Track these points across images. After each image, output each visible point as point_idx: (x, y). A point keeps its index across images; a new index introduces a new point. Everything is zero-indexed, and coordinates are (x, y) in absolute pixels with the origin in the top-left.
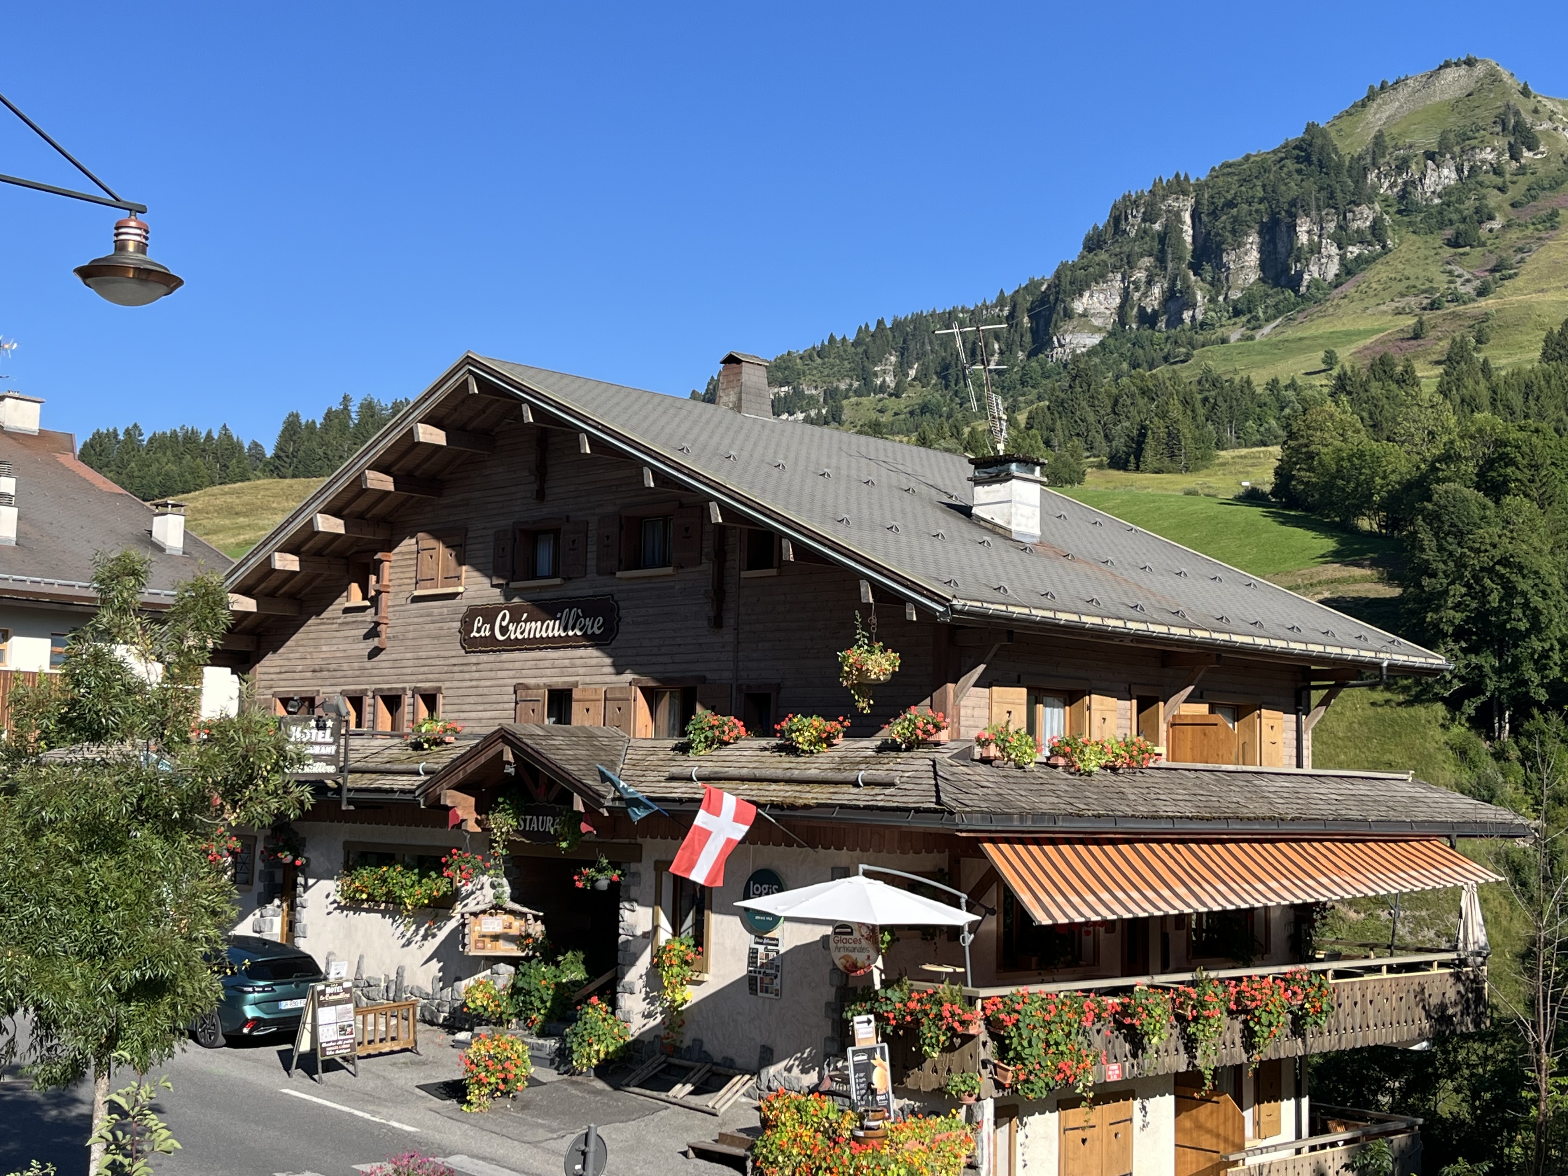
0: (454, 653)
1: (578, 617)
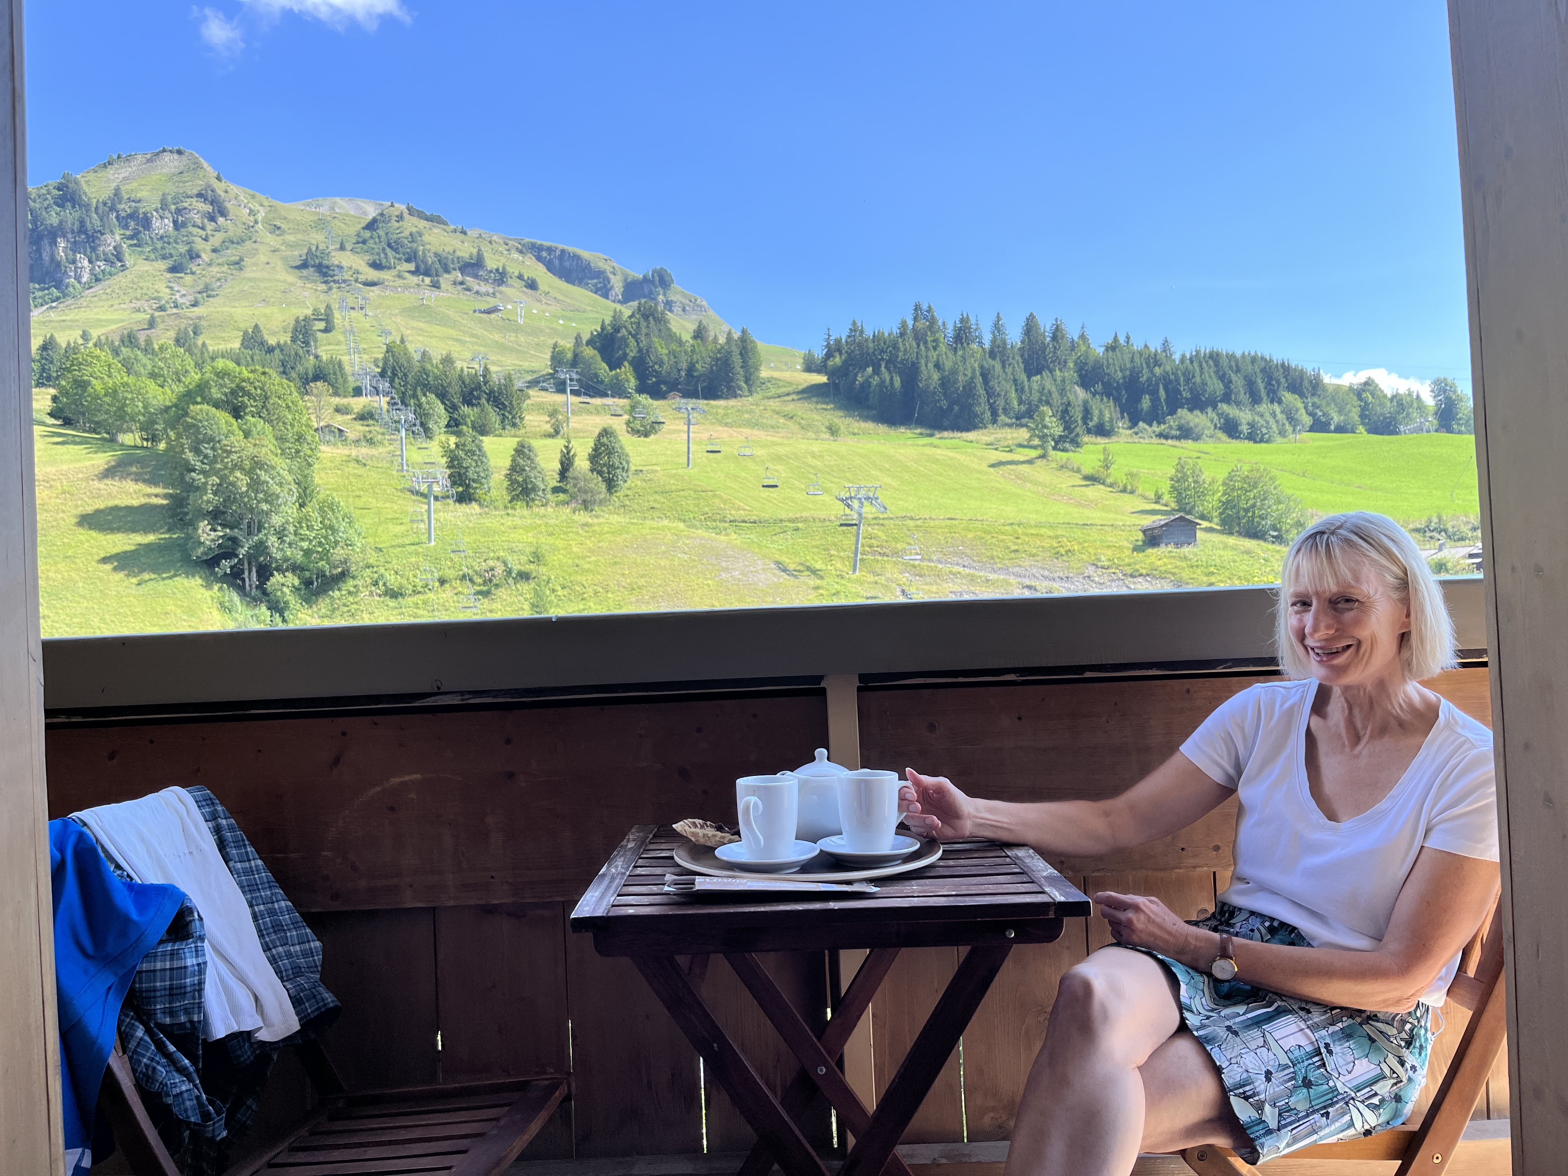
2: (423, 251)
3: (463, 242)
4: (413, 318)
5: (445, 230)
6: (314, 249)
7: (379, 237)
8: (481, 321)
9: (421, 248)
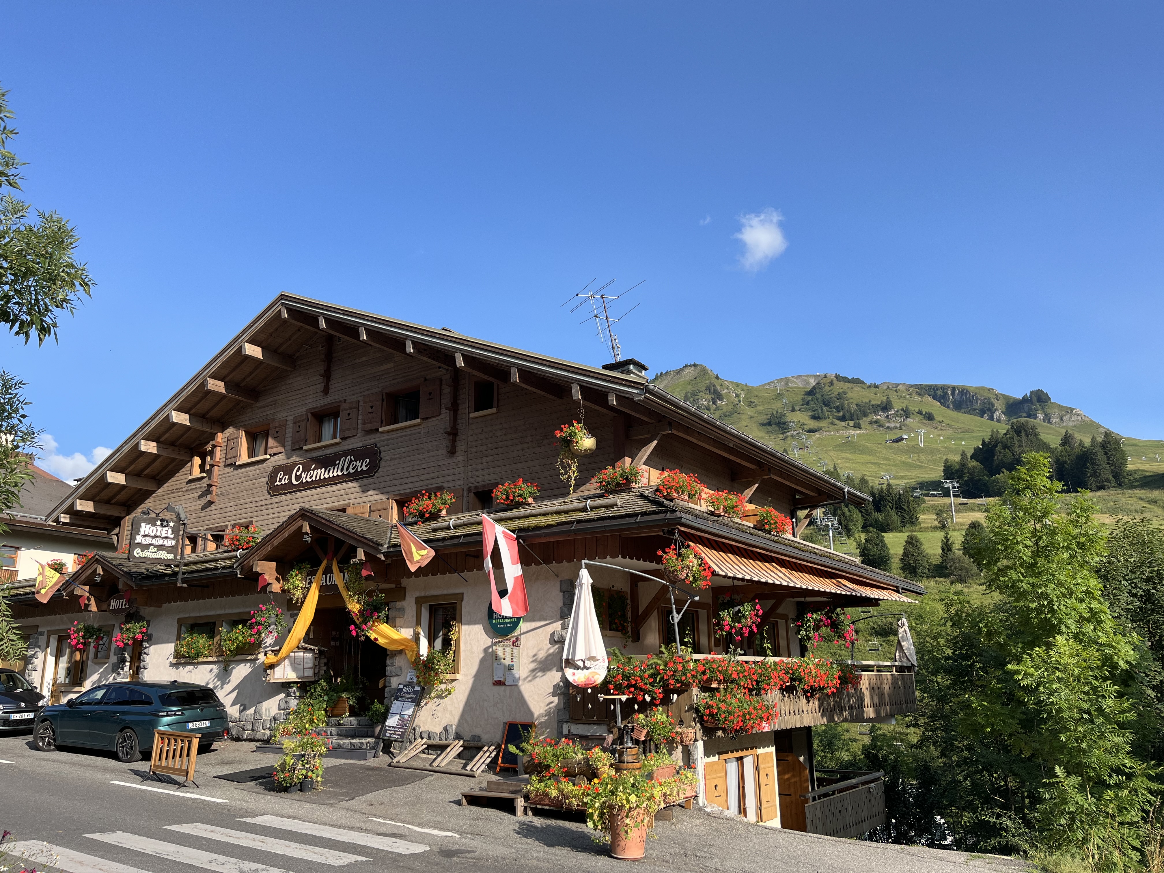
0: (262, 498)
1: (351, 461)
2: (848, 403)
3: (876, 394)
4: (842, 451)
5: (863, 388)
6: (775, 413)
7: (817, 400)
8: (891, 448)
9: (846, 402)
